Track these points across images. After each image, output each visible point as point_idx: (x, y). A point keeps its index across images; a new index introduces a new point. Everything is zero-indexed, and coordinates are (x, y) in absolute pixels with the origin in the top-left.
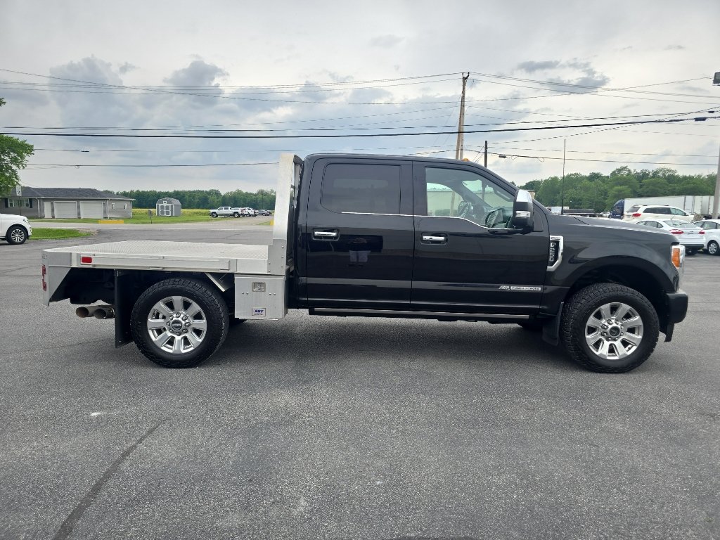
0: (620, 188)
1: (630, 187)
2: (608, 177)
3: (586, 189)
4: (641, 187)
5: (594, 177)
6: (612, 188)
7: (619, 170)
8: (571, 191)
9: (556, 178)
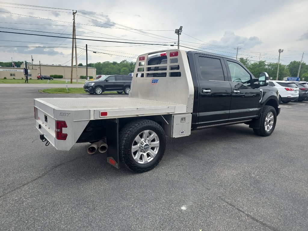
0: (124, 68)
1: (128, 68)
2: (119, 64)
3: (113, 68)
4: (131, 68)
5: (115, 63)
6: (122, 68)
7: (124, 61)
8: (107, 69)
9: (100, 63)
